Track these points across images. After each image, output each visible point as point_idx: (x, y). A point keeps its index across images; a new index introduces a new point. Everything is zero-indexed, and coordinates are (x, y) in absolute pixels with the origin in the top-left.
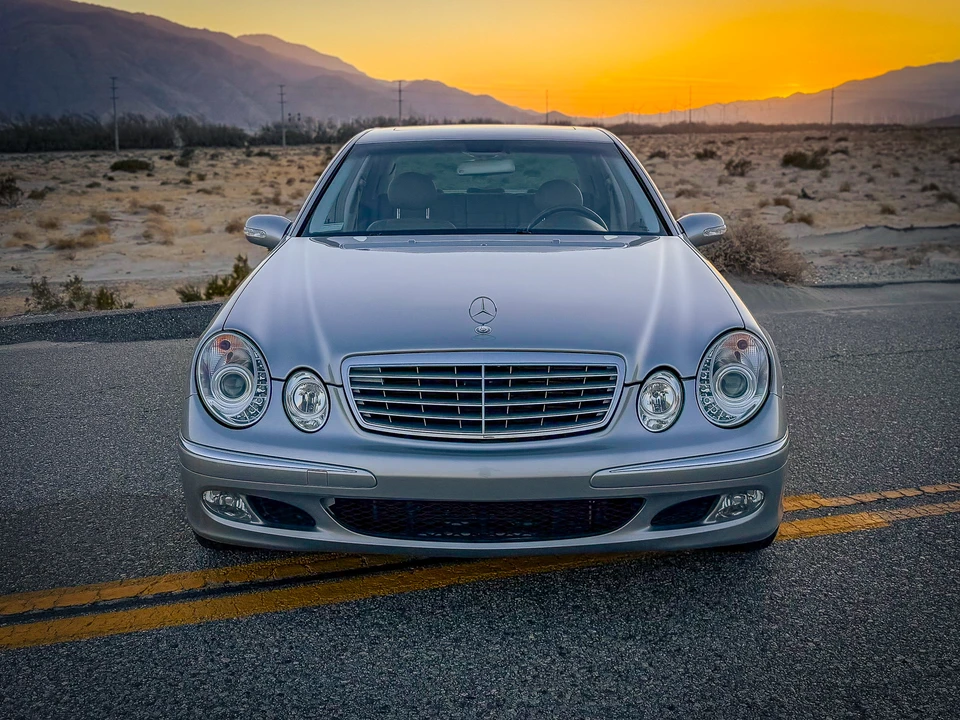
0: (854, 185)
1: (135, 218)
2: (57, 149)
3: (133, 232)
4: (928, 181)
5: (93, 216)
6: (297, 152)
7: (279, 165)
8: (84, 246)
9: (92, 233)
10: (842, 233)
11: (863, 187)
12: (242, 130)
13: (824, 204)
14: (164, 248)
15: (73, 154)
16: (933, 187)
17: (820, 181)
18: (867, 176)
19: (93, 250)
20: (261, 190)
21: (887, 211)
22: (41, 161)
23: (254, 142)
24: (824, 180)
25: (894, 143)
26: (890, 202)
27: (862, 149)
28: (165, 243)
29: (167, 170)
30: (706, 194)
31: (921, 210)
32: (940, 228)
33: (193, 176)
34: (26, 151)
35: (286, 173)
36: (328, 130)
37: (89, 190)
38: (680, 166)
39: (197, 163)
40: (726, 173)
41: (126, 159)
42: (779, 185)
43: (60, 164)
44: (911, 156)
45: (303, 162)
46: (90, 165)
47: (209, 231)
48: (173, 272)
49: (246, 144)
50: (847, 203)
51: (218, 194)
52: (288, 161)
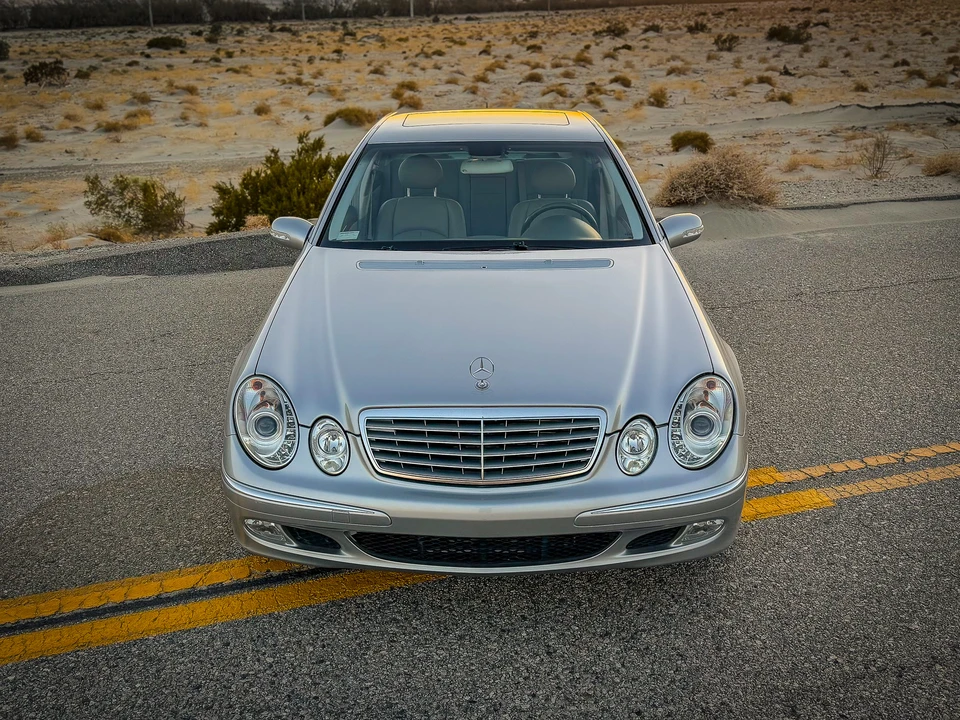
0: (832, 60)
1: (172, 99)
2: (98, 25)
3: (171, 114)
4: (900, 56)
5: (135, 98)
6: (317, 26)
7: (300, 41)
8: (128, 128)
9: (135, 115)
10: (818, 112)
11: (840, 62)
12: (264, 5)
13: (803, 80)
14: (199, 130)
15: (112, 30)
16: (905, 63)
17: (801, 56)
18: (844, 51)
19: (136, 132)
20: (285, 69)
21: (861, 88)
22: (84, 37)
23: (276, 16)
24: (806, 55)
25: (872, 14)
26: (864, 79)
27: (841, 20)
28: (201, 125)
29: (198, 46)
30: (695, 72)
31: (891, 87)
32: (908, 106)
33: (222, 53)
34: (69, 27)
35: (307, 50)
36: (344, 4)
37: (129, 68)
38: (672, 41)
39: (225, 39)
40: (715, 48)
41: (160, 35)
42: (763, 60)
43: (102, 40)
44: (886, 28)
45: (322, 38)
46: (129, 41)
47: (239, 113)
48: (210, 154)
49: (269, 18)
50: (824, 80)
51: (246, 73)
52: (309, 37)
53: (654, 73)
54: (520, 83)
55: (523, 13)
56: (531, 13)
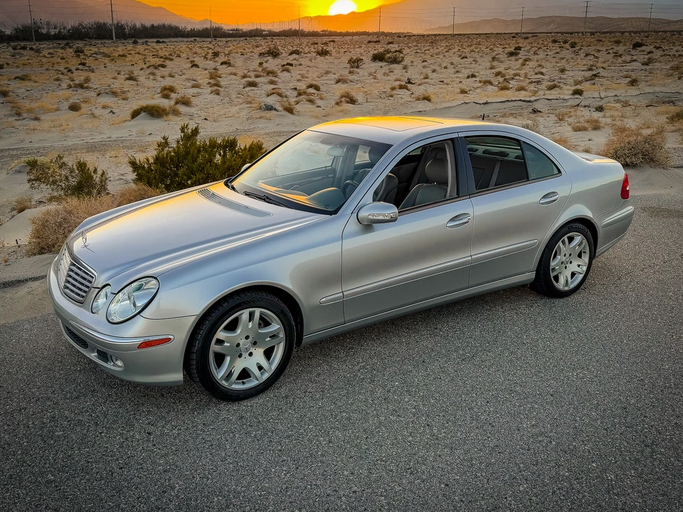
4: (468, 72)
21: (463, 92)
30: (351, 81)
32: (501, 102)
35: (58, 63)
40: (349, 66)
52: (49, 54)
53: (326, 82)
54: (244, 88)
55: (192, 39)
56: (197, 39)
